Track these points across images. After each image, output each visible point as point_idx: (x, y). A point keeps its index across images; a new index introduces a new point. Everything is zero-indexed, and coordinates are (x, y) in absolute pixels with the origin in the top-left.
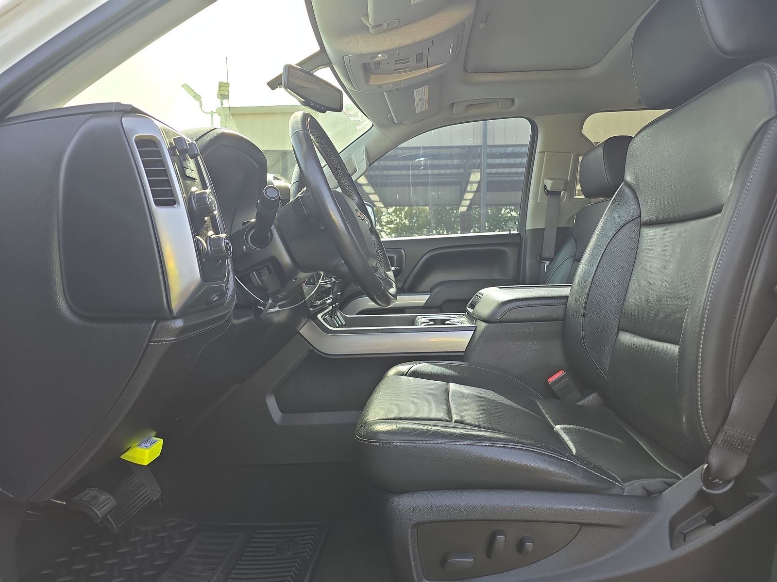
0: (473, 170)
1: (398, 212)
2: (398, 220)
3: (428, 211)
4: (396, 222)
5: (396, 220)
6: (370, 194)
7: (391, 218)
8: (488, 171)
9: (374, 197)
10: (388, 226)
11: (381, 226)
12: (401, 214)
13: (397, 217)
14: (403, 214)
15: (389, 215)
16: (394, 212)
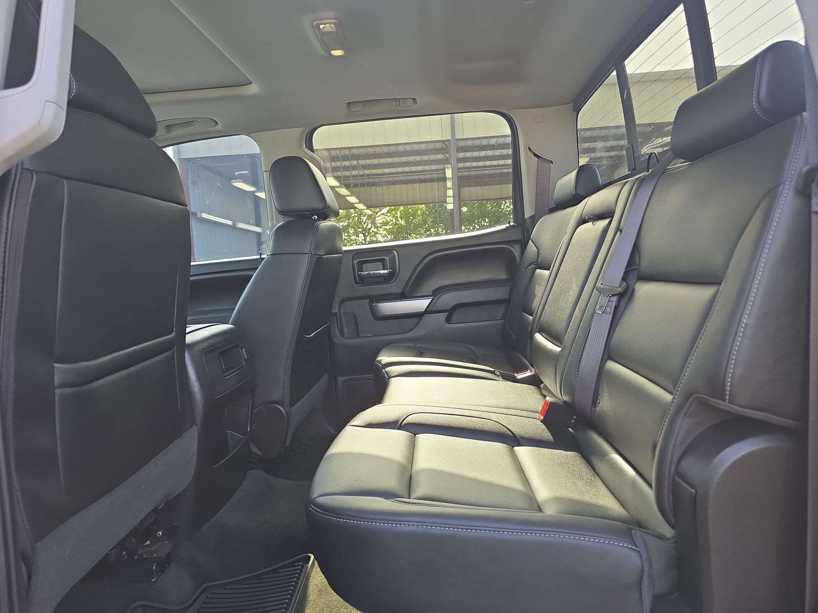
0: (447, 166)
1: (393, 212)
2: (394, 221)
3: (424, 209)
4: (391, 222)
5: (392, 220)
6: (347, 196)
7: (386, 218)
8: (461, 165)
9: (353, 199)
10: (384, 227)
11: (376, 227)
12: (397, 213)
13: (393, 217)
14: (399, 213)
15: (384, 216)
16: (388, 212)
